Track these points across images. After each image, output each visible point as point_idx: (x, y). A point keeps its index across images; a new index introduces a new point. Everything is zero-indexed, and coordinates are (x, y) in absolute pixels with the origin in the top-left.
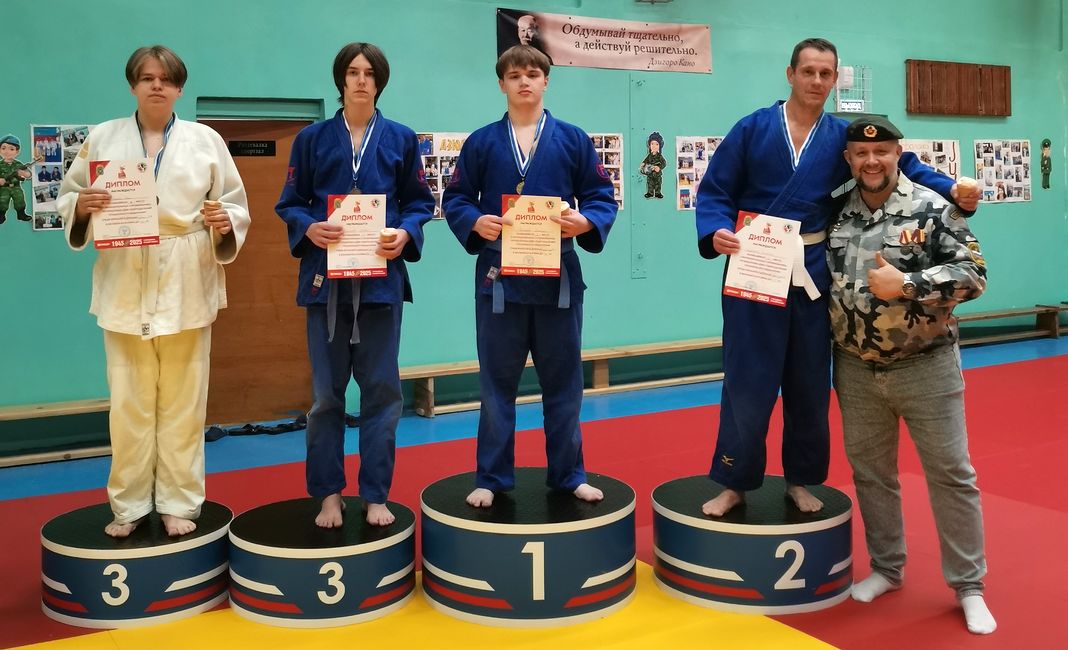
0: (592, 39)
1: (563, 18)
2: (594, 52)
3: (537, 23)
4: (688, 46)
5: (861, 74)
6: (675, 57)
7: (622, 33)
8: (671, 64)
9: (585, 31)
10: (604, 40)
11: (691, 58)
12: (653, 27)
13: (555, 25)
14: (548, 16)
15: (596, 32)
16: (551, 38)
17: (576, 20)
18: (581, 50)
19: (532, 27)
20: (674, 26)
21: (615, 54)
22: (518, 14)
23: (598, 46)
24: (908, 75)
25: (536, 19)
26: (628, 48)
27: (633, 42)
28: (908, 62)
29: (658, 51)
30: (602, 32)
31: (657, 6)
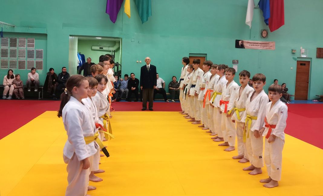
1: (247, 41)
2: (252, 46)
3: (242, 42)
4: (270, 45)
5: (306, 50)
6: (268, 47)
7: (258, 43)
8: (267, 48)
9: (251, 43)
11: (271, 47)
12: (264, 42)
13: (246, 42)
14: (244, 41)
15: (253, 43)
16: (245, 44)
17: (249, 41)
18: (250, 46)
19: (242, 43)
20: (268, 42)
21: (257, 47)
22: (239, 41)
24: (317, 50)
25: (242, 41)
27: (260, 45)
28: (317, 48)
29: (265, 46)
30: (254, 43)
31: (265, 39)
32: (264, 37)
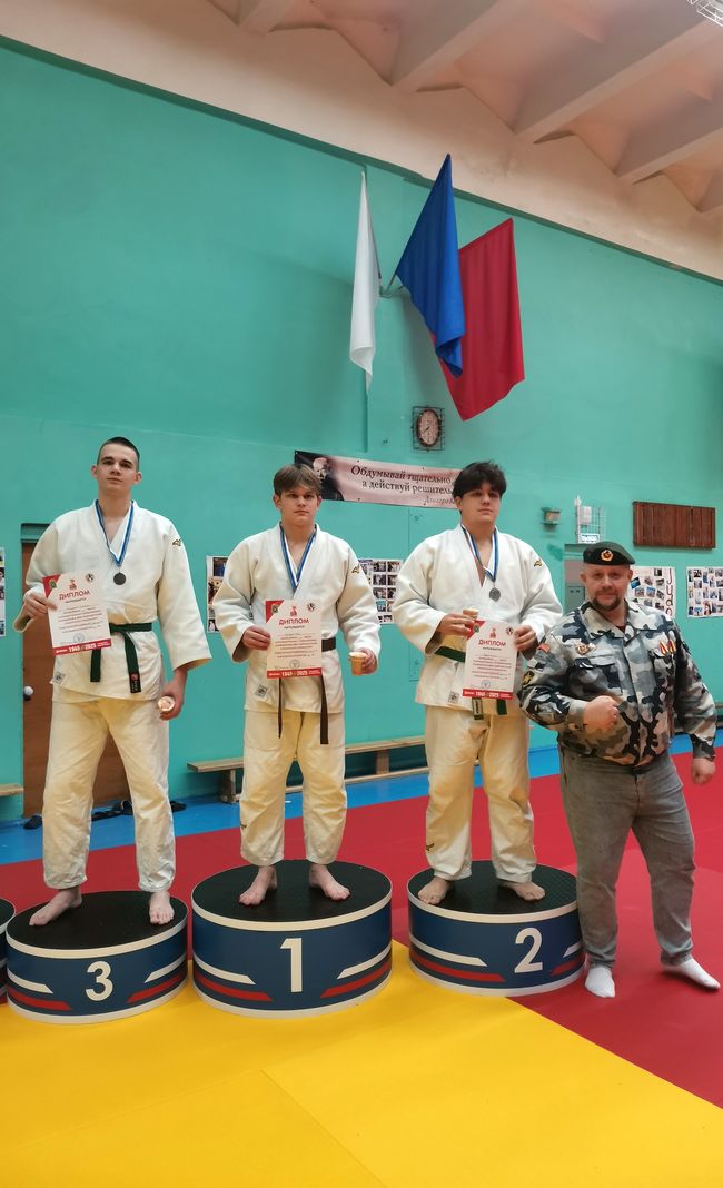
0: (377, 479)
1: (351, 461)
2: (379, 491)
3: (330, 465)
5: (597, 513)
7: (402, 475)
8: (443, 502)
9: (371, 473)
10: (387, 480)
12: (428, 470)
13: (345, 467)
14: (339, 459)
15: (380, 473)
16: (344, 479)
17: (363, 463)
18: (368, 489)
19: (325, 467)
20: (446, 470)
21: (397, 492)
22: (312, 457)
23: (382, 485)
24: (635, 514)
25: (329, 461)
26: (407, 488)
27: (412, 483)
28: (635, 503)
29: (432, 491)
30: (385, 474)
31: (431, 454)
32: (426, 445)
